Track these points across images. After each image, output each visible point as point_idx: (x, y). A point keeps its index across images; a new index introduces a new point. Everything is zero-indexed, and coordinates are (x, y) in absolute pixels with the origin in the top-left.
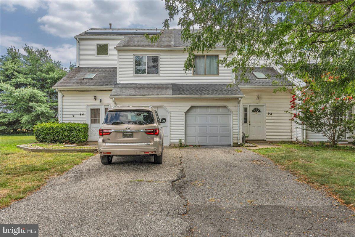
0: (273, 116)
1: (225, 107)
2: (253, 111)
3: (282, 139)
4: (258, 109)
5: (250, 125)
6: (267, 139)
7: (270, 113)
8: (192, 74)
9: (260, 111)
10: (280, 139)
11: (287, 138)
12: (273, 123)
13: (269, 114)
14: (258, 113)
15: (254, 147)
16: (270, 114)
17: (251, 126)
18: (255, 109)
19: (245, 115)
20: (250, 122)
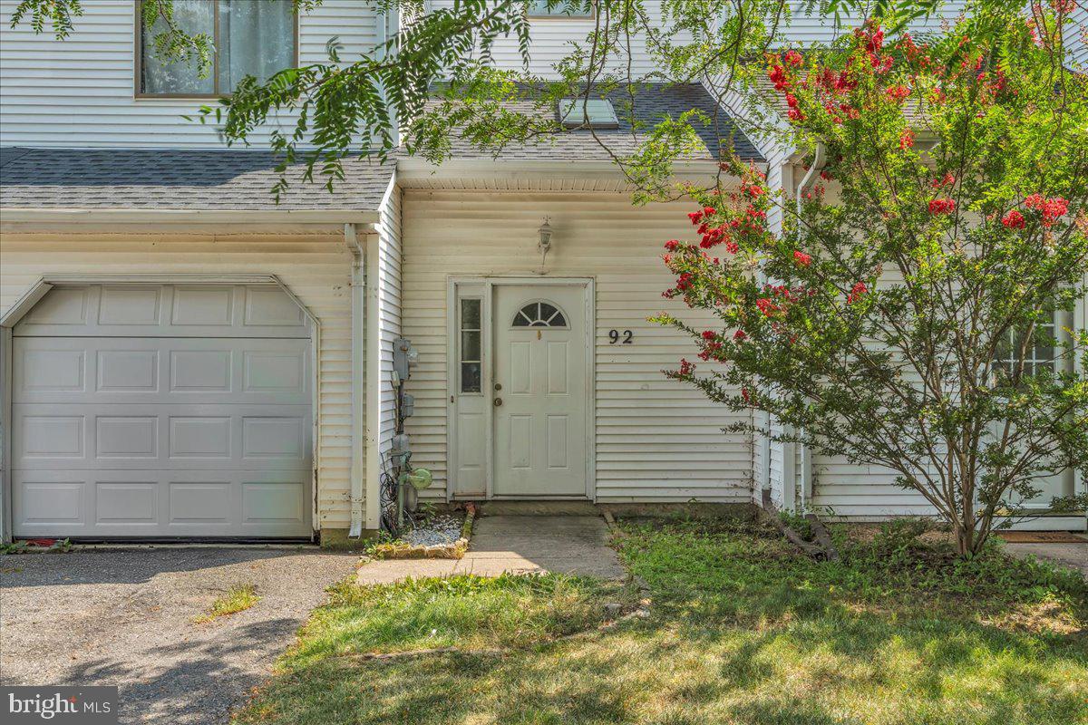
0: (637, 350)
1: (277, 287)
2: (519, 321)
3: (691, 493)
4: (548, 310)
5: (497, 403)
6: (600, 493)
7: (621, 334)
8: (131, 93)
9: (559, 321)
10: (683, 493)
11: (723, 484)
12: (642, 395)
13: (616, 338)
14: (550, 333)
15: (437, 555)
16: (620, 341)
17: (503, 412)
18: (530, 310)
19: (472, 345)
20: (498, 387)
